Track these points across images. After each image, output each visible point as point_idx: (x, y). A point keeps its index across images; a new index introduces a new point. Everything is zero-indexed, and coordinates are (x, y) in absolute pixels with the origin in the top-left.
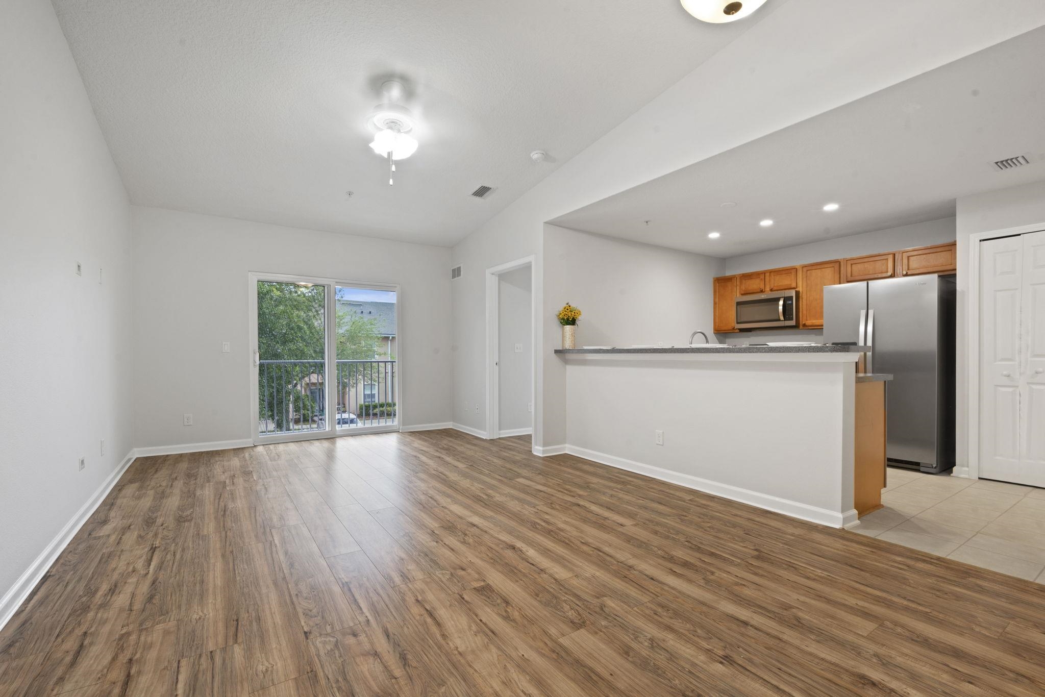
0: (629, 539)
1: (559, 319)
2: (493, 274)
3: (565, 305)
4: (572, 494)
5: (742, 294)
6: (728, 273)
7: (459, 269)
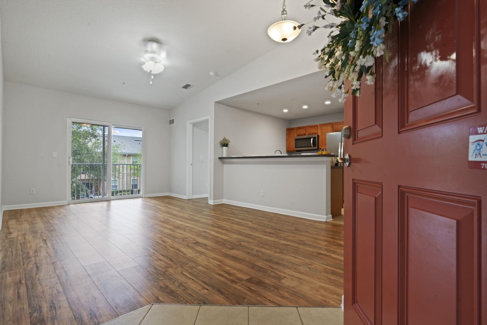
0: (250, 228)
1: (220, 144)
2: (190, 123)
3: (223, 138)
4: (227, 216)
5: (297, 136)
6: (292, 127)
7: (173, 120)
